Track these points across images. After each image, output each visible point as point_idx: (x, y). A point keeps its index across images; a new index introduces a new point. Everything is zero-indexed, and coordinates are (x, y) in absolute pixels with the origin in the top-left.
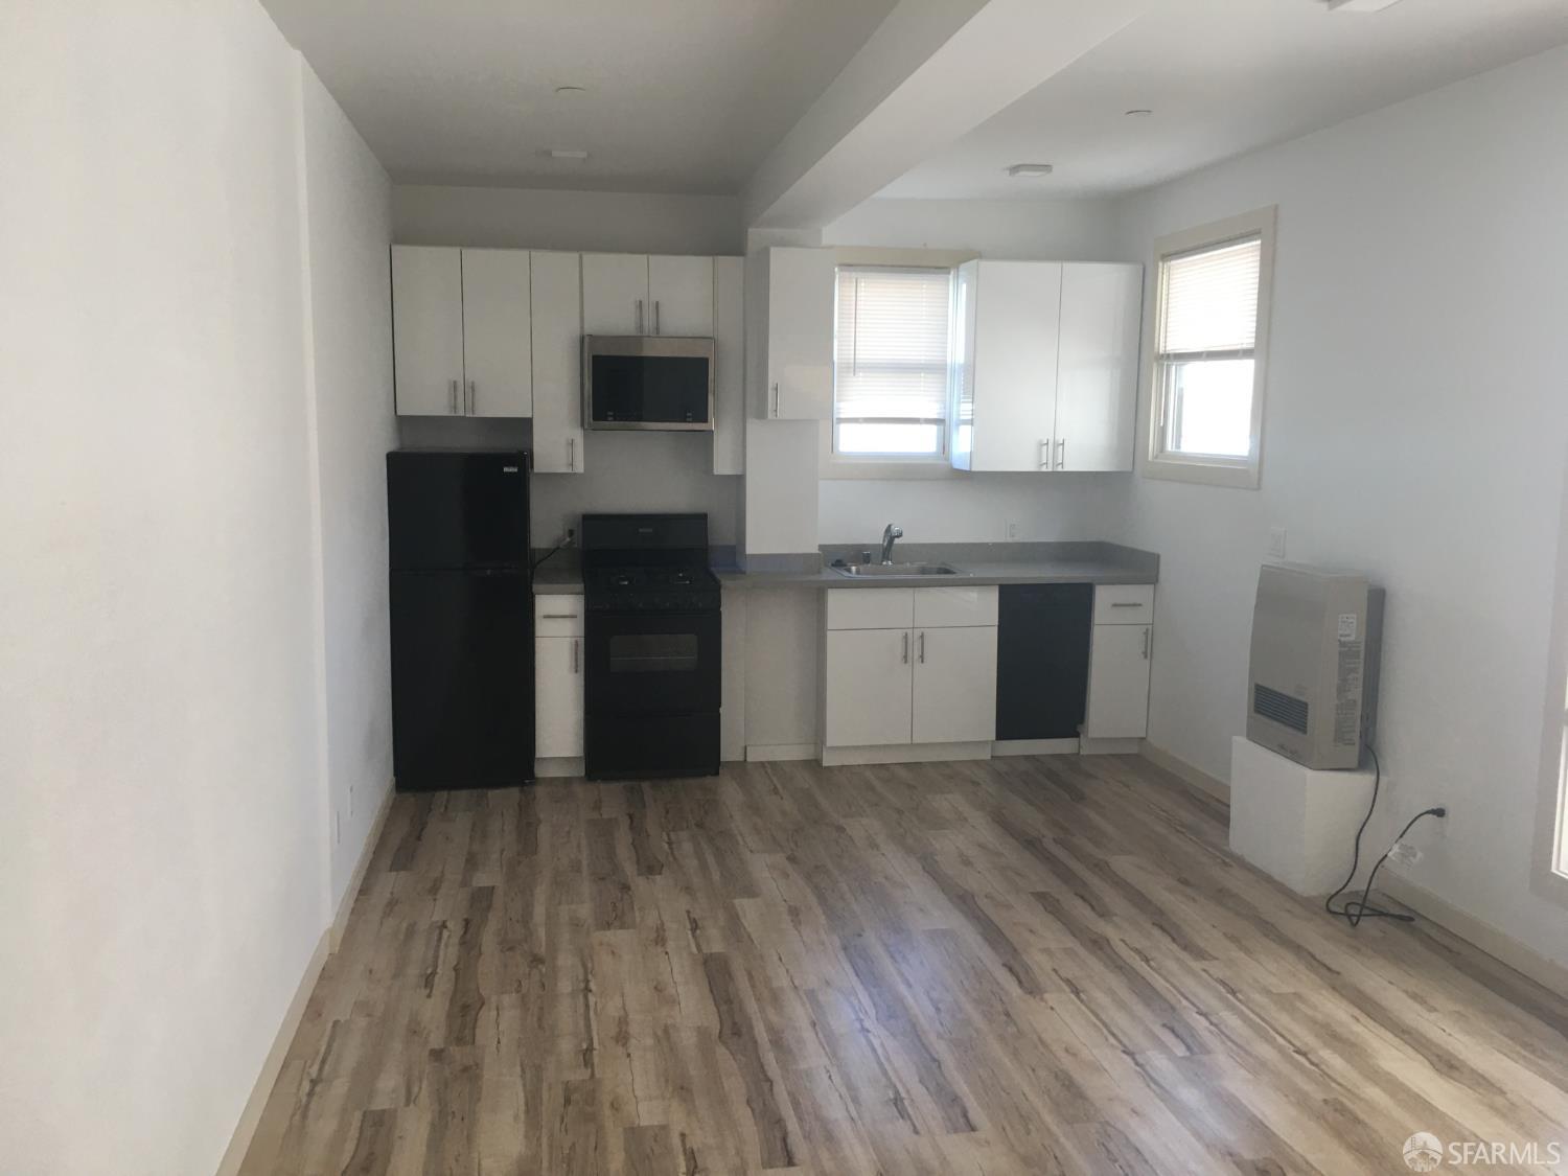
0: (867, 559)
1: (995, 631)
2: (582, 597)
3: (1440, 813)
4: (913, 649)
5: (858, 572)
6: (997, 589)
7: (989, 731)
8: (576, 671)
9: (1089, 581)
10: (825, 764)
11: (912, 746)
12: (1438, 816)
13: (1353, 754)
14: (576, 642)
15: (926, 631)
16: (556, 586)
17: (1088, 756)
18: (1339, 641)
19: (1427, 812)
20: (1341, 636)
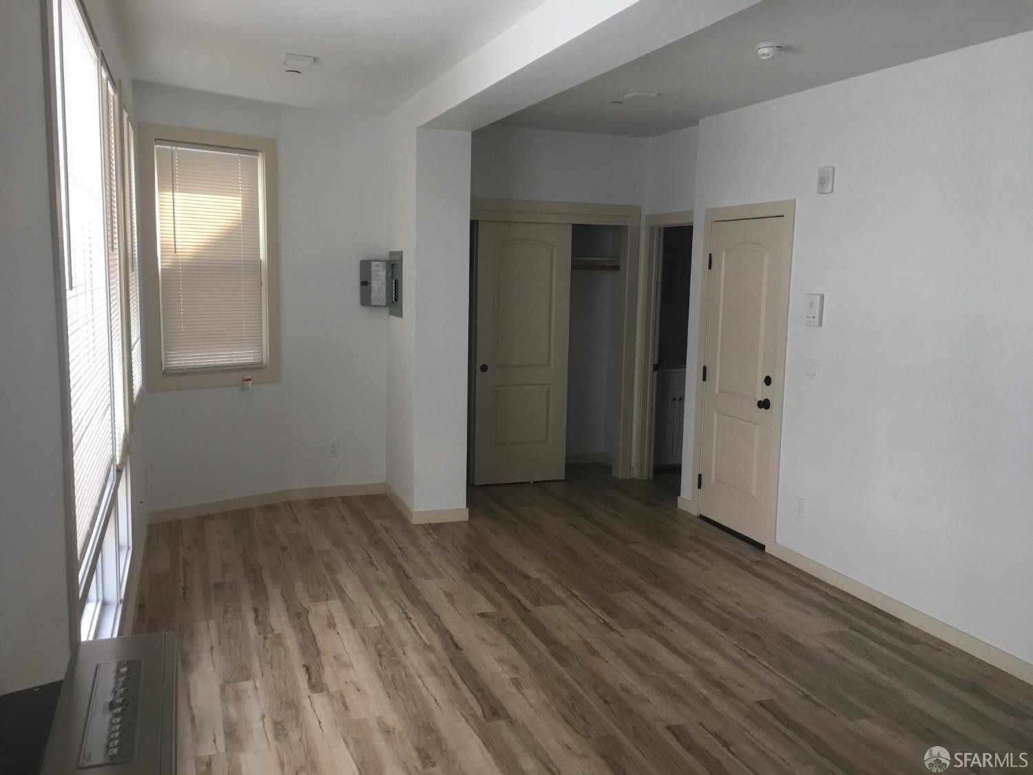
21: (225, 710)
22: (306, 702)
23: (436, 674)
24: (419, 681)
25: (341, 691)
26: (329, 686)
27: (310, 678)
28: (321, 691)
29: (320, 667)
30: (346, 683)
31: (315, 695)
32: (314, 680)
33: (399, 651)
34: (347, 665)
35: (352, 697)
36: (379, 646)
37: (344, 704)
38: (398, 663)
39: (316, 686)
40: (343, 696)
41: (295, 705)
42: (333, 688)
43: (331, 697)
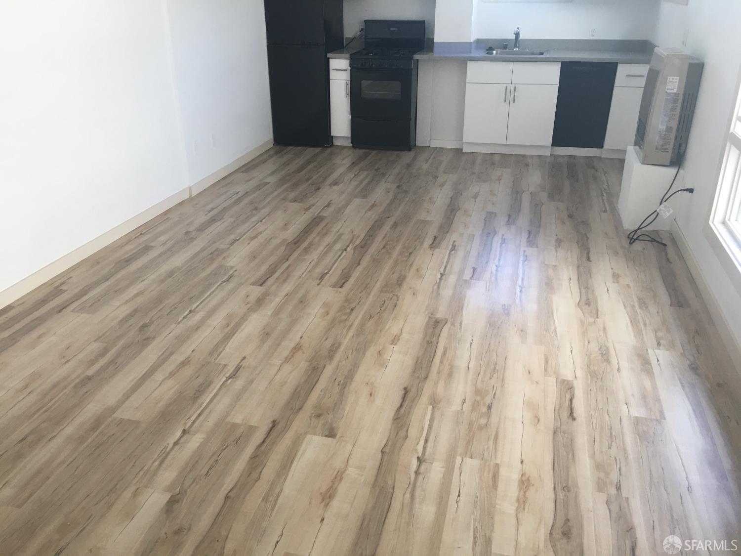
0: (505, 47)
1: (557, 87)
2: (349, 60)
3: (691, 191)
4: (510, 95)
5: (497, 53)
6: (560, 64)
7: (549, 141)
8: (347, 97)
9: (616, 61)
10: (463, 151)
11: (506, 145)
12: (690, 192)
13: (668, 157)
14: (346, 82)
15: (517, 85)
16: (337, 55)
17: (604, 158)
18: (666, 92)
19: (684, 190)
20: (668, 89)
21: (655, 387)
22: (579, 374)
23: (452, 367)
24: (471, 366)
25: (545, 375)
26: (555, 384)
27: (571, 400)
28: (564, 381)
29: (558, 412)
30: (537, 383)
31: (570, 378)
32: (568, 396)
33: (467, 407)
34: (528, 404)
35: (537, 366)
36: (483, 421)
37: (547, 362)
38: (477, 392)
39: (567, 388)
40: (546, 370)
41: (590, 373)
42: (551, 381)
43: (557, 374)
